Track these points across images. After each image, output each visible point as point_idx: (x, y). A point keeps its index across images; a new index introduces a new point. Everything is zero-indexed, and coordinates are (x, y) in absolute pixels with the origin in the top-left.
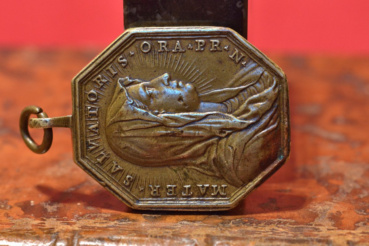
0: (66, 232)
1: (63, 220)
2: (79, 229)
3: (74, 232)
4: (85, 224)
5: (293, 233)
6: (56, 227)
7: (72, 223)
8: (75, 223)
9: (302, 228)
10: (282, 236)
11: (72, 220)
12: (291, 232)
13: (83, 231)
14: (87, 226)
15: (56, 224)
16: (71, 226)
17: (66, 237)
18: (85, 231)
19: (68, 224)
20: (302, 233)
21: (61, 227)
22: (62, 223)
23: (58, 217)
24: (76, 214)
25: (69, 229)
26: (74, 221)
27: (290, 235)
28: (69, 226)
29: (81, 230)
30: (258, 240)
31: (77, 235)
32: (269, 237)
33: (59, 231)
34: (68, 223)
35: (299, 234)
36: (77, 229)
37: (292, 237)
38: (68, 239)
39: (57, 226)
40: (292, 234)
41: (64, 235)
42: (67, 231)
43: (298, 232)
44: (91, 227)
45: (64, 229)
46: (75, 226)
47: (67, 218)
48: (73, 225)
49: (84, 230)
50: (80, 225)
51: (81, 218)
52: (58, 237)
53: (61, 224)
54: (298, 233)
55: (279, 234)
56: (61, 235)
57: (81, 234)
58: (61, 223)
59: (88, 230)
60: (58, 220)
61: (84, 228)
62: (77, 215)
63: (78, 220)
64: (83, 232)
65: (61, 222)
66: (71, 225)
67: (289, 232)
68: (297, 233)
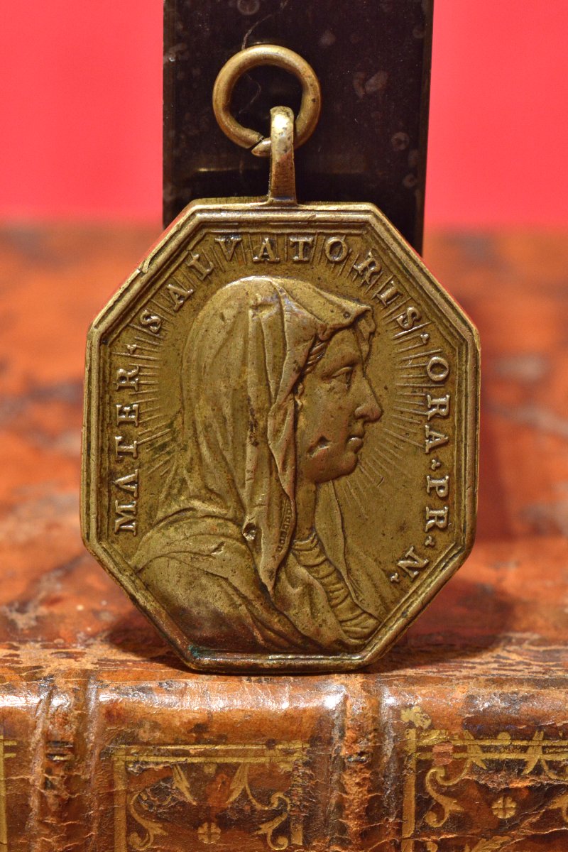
0: (68, 674)
1: (56, 647)
2: (95, 666)
3: (86, 674)
4: (105, 656)
5: (541, 664)
6: (46, 663)
7: (76, 653)
8: (82, 654)
9: (558, 651)
10: (520, 671)
11: (75, 647)
12: (536, 663)
13: (105, 672)
14: (109, 660)
15: (43, 656)
16: (76, 661)
17: (70, 686)
18: (109, 671)
19: (69, 656)
20: (560, 663)
21: (56, 664)
22: (56, 653)
23: (42, 641)
24: (79, 632)
25: (73, 667)
26: (80, 648)
27: (535, 668)
28: (72, 661)
29: (100, 670)
30: (472, 682)
31: (92, 681)
32: (493, 675)
33: (53, 673)
34: (67, 653)
35: (553, 666)
36: (89, 667)
37: (540, 672)
38: (74, 691)
39: (45, 660)
40: (540, 666)
41: (66, 682)
42: (70, 673)
43: (550, 661)
44: (118, 663)
45: (62, 668)
46: (84, 660)
47: (61, 641)
48: (80, 659)
49: (106, 668)
50: (95, 657)
51: (91, 641)
52: (55, 687)
53: (53, 656)
54: (551, 664)
55: (513, 668)
56: (60, 681)
57: (101, 679)
58: (52, 654)
59: (112, 668)
60: (45, 647)
61: (105, 665)
62: (81, 635)
63: (88, 646)
64: (105, 675)
65: (53, 651)
66: (75, 659)
67: (532, 663)
68: (548, 663)
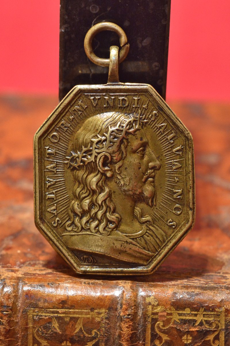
0: (11, 278)
1: (7, 267)
2: (22, 275)
3: (18, 279)
4: (27, 272)
5: (205, 280)
6: (3, 274)
7: (15, 270)
8: (18, 271)
9: (212, 275)
10: (196, 283)
11: (15, 268)
13: (26, 278)
14: (29, 273)
15: (2, 271)
16: (15, 273)
17: (12, 283)
18: (28, 278)
19: (13, 271)
20: (213, 280)
21: (7, 274)
22: (7, 270)
23: (2, 264)
24: (17, 261)
25: (14, 276)
26: (17, 268)
27: (202, 282)
28: (13, 273)
29: (24, 277)
30: (176, 287)
31: (21, 282)
32: (185, 284)
33: (5, 278)
34: (12, 270)
35: (210, 281)
36: (20, 276)
37: (204, 284)
38: (13, 285)
39: (2, 273)
40: (204, 281)
41: (10, 282)
42: (12, 278)
43: (209, 279)
44: (32, 274)
45: (9, 276)
46: (18, 273)
47: (10, 265)
48: (17, 272)
49: (27, 277)
50: (23, 272)
51: (22, 265)
52: (5, 284)
53: (6, 271)
54: (209, 280)
55: (193, 282)
56: (8, 281)
57: (24, 281)
58: (6, 270)
59: (30, 277)
60: (3, 267)
61: (27, 275)
62: (18, 263)
63: (20, 267)
64: (26, 279)
65: (6, 269)
66: (15, 272)
67: (201, 280)
68: (208, 280)
